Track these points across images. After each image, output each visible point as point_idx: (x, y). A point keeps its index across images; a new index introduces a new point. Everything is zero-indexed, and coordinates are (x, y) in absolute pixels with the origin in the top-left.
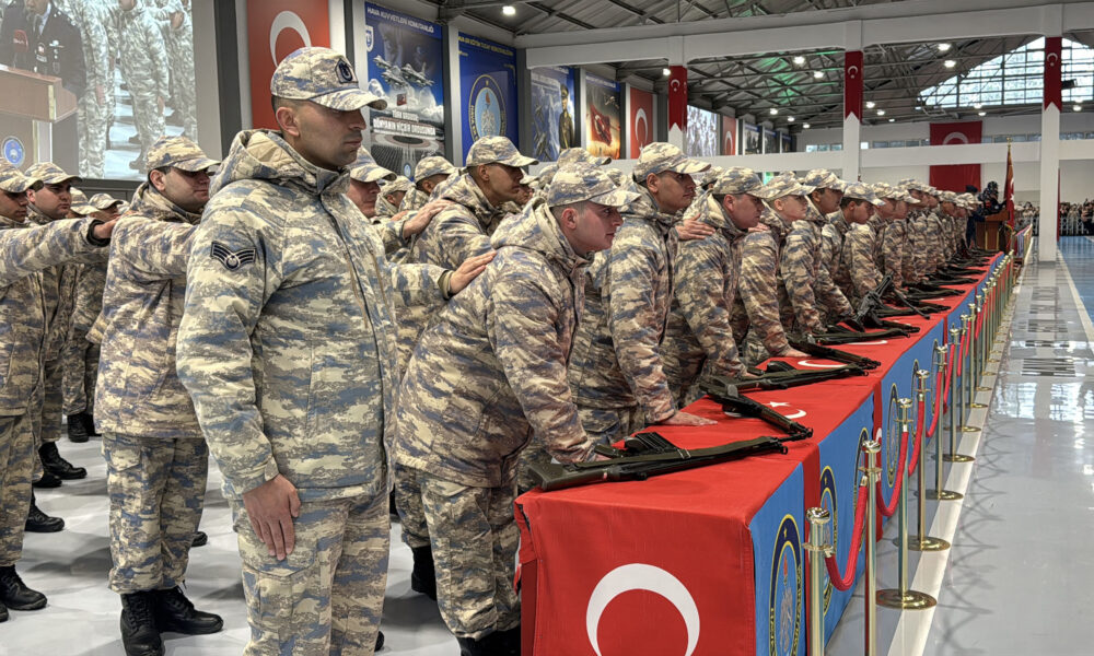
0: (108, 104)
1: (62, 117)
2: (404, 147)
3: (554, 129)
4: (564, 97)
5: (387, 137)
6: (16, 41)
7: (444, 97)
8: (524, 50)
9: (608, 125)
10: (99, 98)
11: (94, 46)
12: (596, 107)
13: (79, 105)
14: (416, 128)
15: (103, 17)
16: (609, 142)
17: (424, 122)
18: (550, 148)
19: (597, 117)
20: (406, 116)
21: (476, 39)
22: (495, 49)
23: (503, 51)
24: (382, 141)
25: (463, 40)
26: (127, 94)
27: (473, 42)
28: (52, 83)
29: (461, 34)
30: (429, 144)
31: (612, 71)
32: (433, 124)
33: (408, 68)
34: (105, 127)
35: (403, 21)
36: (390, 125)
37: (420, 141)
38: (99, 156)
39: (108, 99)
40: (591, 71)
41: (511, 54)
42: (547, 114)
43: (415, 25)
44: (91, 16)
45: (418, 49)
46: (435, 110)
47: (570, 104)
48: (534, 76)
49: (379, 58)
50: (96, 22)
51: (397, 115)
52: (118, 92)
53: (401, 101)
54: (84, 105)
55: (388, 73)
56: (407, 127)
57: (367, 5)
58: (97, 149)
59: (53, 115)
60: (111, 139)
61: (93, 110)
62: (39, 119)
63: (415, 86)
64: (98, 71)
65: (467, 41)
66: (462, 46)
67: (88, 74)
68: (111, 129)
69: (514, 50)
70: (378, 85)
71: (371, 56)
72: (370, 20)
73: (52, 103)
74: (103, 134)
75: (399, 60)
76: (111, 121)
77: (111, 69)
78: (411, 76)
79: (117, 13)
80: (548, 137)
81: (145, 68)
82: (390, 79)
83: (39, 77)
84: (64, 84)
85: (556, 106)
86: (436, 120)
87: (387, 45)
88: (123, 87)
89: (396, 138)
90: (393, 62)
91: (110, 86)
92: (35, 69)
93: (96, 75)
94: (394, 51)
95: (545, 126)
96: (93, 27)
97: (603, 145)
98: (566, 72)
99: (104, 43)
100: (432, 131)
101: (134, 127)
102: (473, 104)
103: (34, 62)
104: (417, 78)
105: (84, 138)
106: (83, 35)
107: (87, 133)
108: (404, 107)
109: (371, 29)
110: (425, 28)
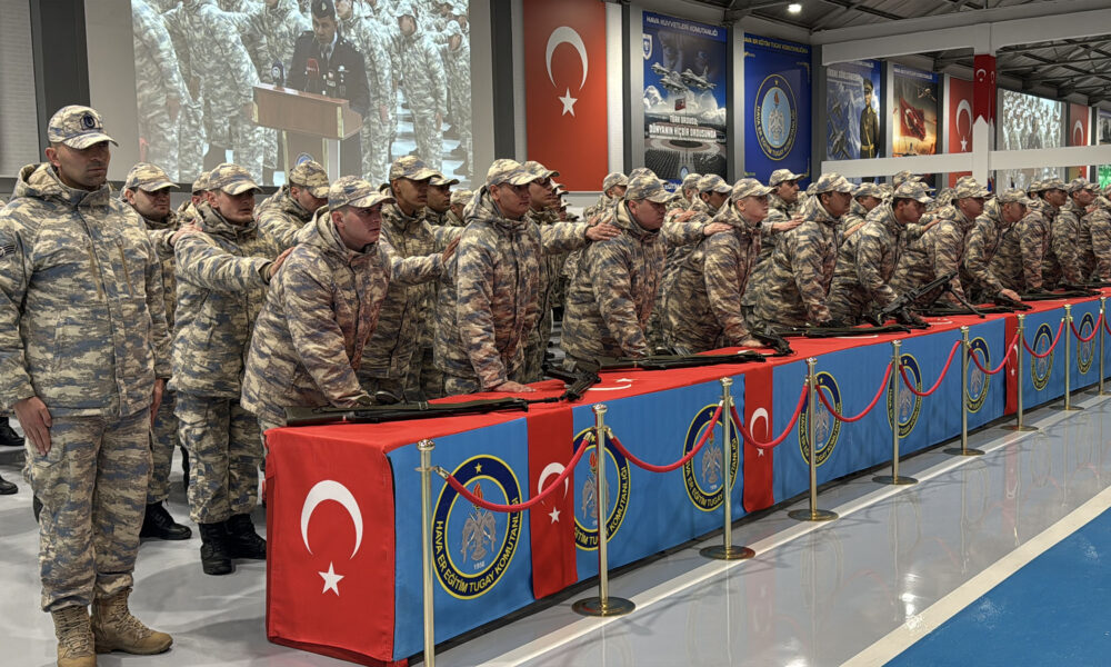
0: (390, 122)
1: (349, 135)
2: (681, 151)
3: (854, 126)
4: (868, 92)
5: (663, 142)
6: (309, 69)
7: (726, 99)
8: (820, 47)
9: (922, 119)
10: (383, 117)
11: (378, 70)
12: (907, 101)
13: (364, 124)
14: (695, 132)
15: (386, 44)
16: (922, 137)
17: (704, 125)
18: (849, 146)
19: (908, 111)
20: (684, 120)
21: (765, 38)
22: (787, 48)
23: (796, 49)
24: (657, 145)
25: (749, 40)
26: (407, 112)
27: (761, 42)
28: (340, 105)
29: (747, 35)
30: (709, 147)
31: (930, 61)
32: (714, 127)
33: (689, 73)
34: (387, 143)
35: (685, 27)
36: (667, 130)
37: (700, 144)
38: (382, 169)
39: (390, 117)
40: (901, 63)
41: (805, 51)
42: (847, 110)
43: (697, 30)
44: (376, 42)
45: (700, 53)
46: (716, 112)
47: (875, 99)
48: (831, 73)
49: (657, 65)
50: (380, 48)
51: (675, 119)
52: (400, 111)
53: (679, 106)
54: (369, 124)
55: (666, 79)
56: (685, 131)
57: (646, 14)
58: (380, 163)
59: (341, 133)
60: (393, 153)
61: (377, 128)
62: (329, 138)
63: (696, 90)
64: (381, 92)
65: (755, 41)
66: (747, 47)
67: (372, 95)
68: (393, 144)
69: (809, 47)
70: (655, 92)
71: (648, 64)
72: (647, 28)
73: (340, 122)
74: (386, 149)
75: (679, 65)
76: (393, 138)
77: (394, 90)
78: (691, 80)
79: (398, 39)
80: (847, 134)
81: (425, 87)
82: (668, 85)
83: (329, 99)
84: (351, 106)
85: (857, 102)
86: (718, 122)
87: (666, 52)
88: (405, 106)
89: (672, 142)
90: (672, 68)
91: (393, 105)
92: (324, 92)
93: (379, 96)
94: (673, 57)
95: (844, 123)
96: (377, 53)
97: (915, 141)
98: (871, 66)
99: (387, 66)
100: (712, 134)
101: (414, 142)
102: (760, 104)
103: (323, 85)
104: (698, 82)
105: (369, 153)
106: (367, 60)
107: (372, 149)
108: (682, 111)
109: (650, 37)
110: (709, 32)
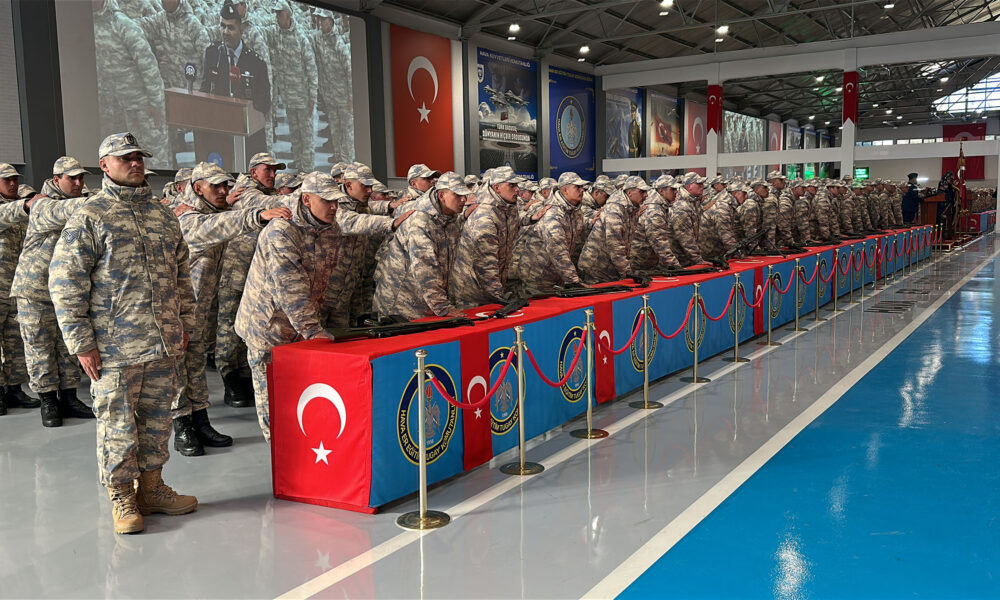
2: (505, 150)
3: (624, 134)
4: (633, 110)
5: (493, 143)
7: (536, 113)
8: (601, 77)
9: (670, 131)
12: (660, 117)
14: (515, 136)
16: (670, 144)
17: (521, 131)
18: (621, 149)
19: (660, 125)
20: (508, 128)
21: (563, 70)
22: (577, 77)
23: (584, 78)
24: (488, 146)
25: (552, 71)
27: (560, 73)
28: (247, 106)
29: (550, 67)
30: (525, 148)
31: (675, 89)
32: (528, 133)
33: (510, 93)
35: (507, 59)
36: (495, 134)
37: (518, 145)
40: (658, 89)
41: (591, 80)
42: (619, 123)
43: (516, 62)
45: (518, 80)
46: (530, 122)
47: (638, 116)
48: (608, 96)
49: (488, 87)
51: (501, 127)
53: (504, 117)
55: (494, 97)
56: (508, 136)
57: (479, 49)
63: (514, 106)
65: (556, 71)
66: (551, 76)
69: (593, 77)
70: (487, 107)
71: (481, 86)
72: (481, 60)
73: (249, 121)
75: (503, 87)
78: (511, 99)
80: (620, 140)
82: (495, 102)
85: (627, 118)
86: (531, 130)
87: (494, 78)
89: (499, 143)
90: (498, 90)
94: (499, 82)
95: (618, 133)
97: (665, 146)
98: (636, 92)
100: (527, 138)
102: (560, 117)
104: (517, 100)
108: (506, 121)
109: (482, 66)
110: (524, 64)
